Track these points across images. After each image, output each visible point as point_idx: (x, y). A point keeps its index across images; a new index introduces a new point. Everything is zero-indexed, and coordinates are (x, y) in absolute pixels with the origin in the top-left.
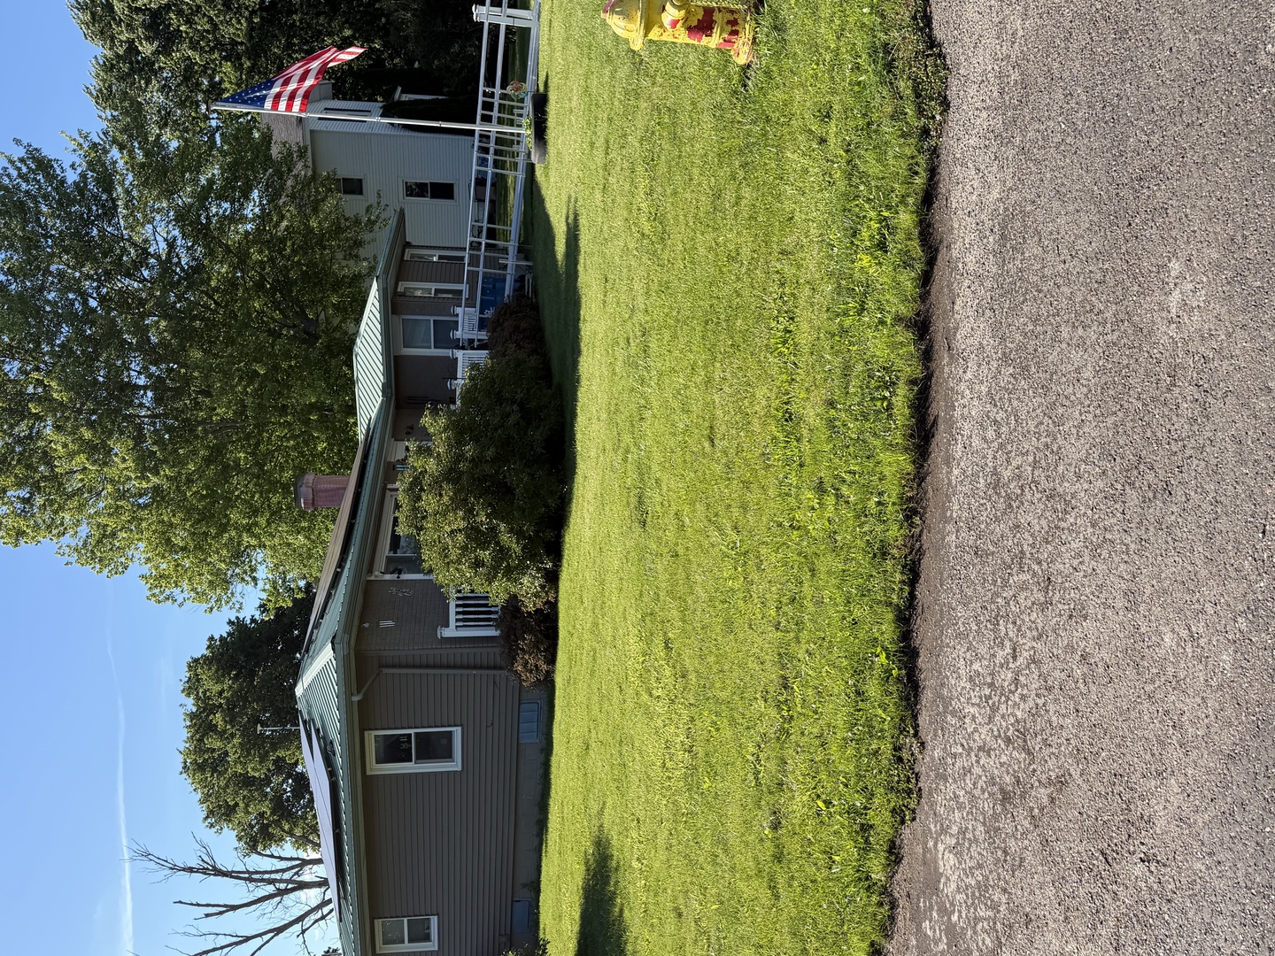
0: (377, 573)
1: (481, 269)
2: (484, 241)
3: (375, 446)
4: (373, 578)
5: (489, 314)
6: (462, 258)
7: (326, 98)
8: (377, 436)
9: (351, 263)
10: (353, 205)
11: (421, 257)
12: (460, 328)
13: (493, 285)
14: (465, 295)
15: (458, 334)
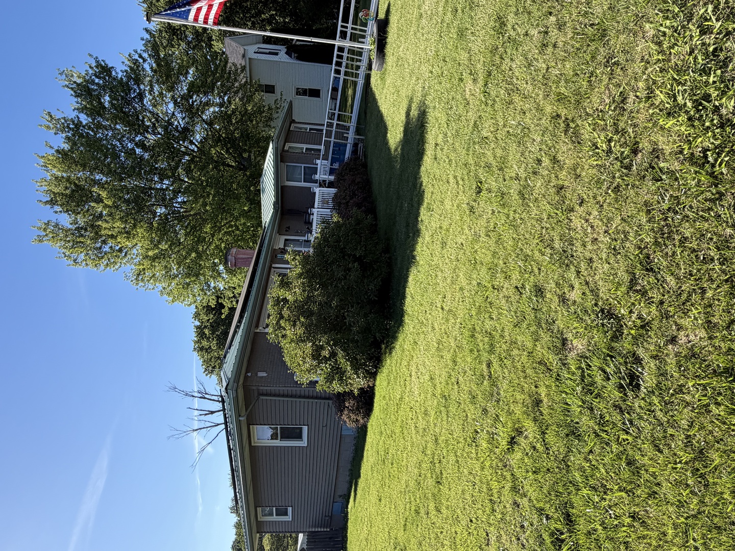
0: (261, 328)
1: (332, 139)
2: (335, 122)
3: (266, 242)
4: (258, 331)
5: (336, 166)
6: (322, 130)
7: (259, 43)
8: (268, 234)
9: (267, 129)
10: (269, 99)
11: (301, 128)
12: (318, 174)
13: (339, 149)
14: (322, 153)
15: (317, 177)
